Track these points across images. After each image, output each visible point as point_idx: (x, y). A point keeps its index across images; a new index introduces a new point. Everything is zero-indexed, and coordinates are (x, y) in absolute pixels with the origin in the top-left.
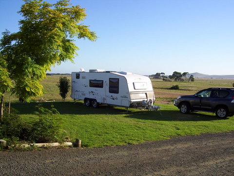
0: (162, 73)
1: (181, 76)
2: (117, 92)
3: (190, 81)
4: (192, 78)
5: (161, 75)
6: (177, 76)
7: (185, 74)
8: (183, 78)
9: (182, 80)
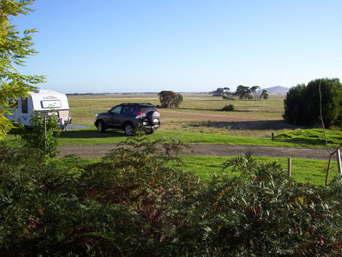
0: (225, 88)
1: (249, 91)
2: (27, 112)
3: (262, 99)
4: (264, 94)
5: (224, 91)
6: (243, 92)
7: (254, 88)
8: (252, 94)
9: (250, 98)
